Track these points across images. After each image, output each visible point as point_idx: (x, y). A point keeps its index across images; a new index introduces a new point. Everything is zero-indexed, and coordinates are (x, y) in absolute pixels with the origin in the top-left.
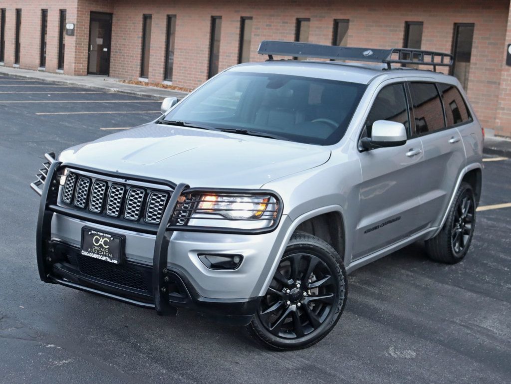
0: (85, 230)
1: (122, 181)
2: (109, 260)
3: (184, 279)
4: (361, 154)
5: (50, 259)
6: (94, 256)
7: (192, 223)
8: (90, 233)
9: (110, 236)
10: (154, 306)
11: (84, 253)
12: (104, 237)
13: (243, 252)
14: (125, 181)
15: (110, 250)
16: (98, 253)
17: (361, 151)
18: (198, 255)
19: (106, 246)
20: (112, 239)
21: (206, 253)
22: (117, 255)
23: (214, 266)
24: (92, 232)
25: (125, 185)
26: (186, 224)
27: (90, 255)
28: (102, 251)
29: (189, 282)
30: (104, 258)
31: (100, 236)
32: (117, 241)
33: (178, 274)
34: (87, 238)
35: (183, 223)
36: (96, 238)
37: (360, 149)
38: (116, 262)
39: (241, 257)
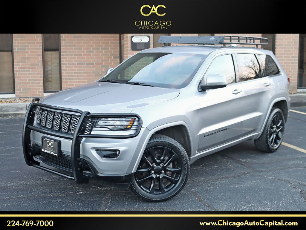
0: (43, 138)
1: (60, 111)
2: (54, 154)
3: (90, 163)
4: (200, 93)
5: (30, 154)
6: (47, 152)
7: (93, 133)
8: (45, 140)
9: (53, 141)
10: (74, 178)
11: (43, 150)
12: (51, 141)
13: (120, 148)
14: (62, 111)
15: (54, 148)
16: (49, 151)
17: (200, 92)
18: (96, 150)
19: (52, 146)
20: (54, 142)
21: (100, 149)
22: (57, 151)
23: (105, 156)
24: (46, 139)
25: (62, 114)
26: (90, 134)
27: (45, 151)
28: (50, 149)
29: (92, 165)
30: (51, 153)
31: (49, 141)
32: (57, 143)
33: (86, 161)
34: (44, 142)
35: (88, 133)
36: (48, 142)
37: (200, 90)
38: (56, 155)
39: (119, 151)
